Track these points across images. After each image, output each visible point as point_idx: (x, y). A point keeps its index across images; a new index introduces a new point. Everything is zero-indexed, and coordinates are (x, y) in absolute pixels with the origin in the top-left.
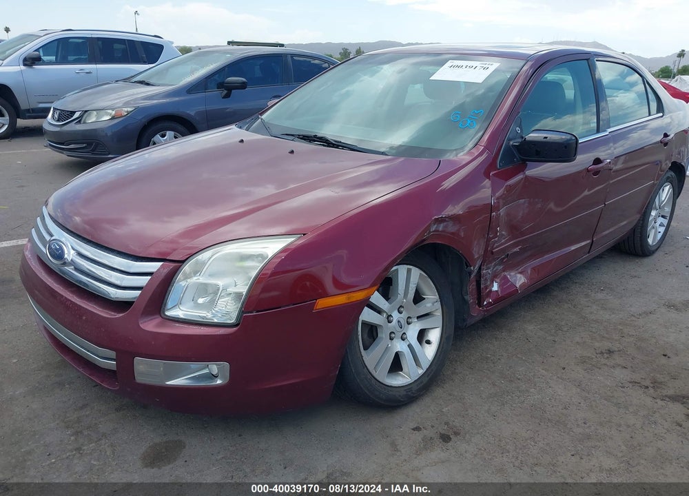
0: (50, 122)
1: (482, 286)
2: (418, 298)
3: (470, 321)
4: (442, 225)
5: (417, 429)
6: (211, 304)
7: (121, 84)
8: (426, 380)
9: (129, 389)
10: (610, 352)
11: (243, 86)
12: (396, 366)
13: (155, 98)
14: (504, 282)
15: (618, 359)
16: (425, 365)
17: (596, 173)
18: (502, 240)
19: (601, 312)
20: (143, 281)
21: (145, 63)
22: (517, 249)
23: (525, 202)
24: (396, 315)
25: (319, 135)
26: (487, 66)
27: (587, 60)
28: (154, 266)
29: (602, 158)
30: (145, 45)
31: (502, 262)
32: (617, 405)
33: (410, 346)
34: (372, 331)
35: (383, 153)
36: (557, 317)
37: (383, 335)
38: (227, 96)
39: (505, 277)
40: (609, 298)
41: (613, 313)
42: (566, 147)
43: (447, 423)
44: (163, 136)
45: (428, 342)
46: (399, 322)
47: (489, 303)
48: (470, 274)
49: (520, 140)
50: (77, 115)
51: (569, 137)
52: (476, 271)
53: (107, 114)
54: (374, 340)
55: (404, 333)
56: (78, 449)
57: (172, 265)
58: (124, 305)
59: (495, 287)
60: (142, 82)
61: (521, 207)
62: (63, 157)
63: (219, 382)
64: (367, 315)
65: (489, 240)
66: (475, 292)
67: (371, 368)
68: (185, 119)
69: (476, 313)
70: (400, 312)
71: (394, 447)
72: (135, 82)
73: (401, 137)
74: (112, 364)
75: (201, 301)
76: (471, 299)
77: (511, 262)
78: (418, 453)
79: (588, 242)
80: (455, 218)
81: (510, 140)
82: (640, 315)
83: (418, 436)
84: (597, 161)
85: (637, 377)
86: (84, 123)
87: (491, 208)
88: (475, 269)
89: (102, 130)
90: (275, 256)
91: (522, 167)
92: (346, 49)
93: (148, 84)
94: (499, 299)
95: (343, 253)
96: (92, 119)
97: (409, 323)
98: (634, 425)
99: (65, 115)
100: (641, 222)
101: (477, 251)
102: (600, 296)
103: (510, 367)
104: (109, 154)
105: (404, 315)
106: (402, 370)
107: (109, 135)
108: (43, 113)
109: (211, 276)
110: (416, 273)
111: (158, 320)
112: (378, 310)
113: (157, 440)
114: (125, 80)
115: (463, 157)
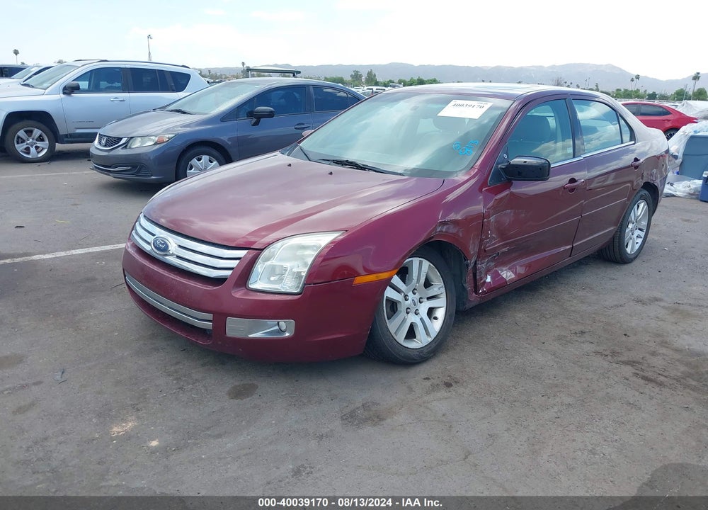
0: (96, 147)
1: (478, 277)
2: (428, 284)
3: (468, 306)
4: (445, 227)
5: (428, 379)
6: (281, 280)
7: (158, 112)
8: (433, 346)
9: (220, 343)
10: (582, 333)
11: (270, 115)
12: (411, 334)
13: (191, 125)
14: (496, 276)
15: (587, 337)
16: (433, 335)
17: (572, 190)
18: (493, 242)
19: (580, 305)
20: (234, 264)
21: (173, 91)
22: (505, 249)
23: (511, 212)
24: (410, 295)
25: (350, 160)
26: (482, 105)
27: (565, 99)
28: (241, 253)
29: (576, 179)
30: (173, 74)
31: (493, 260)
32: (582, 367)
33: (421, 319)
34: (393, 306)
35: (400, 174)
36: (543, 308)
37: (402, 308)
38: (256, 124)
39: (497, 272)
40: (588, 295)
41: (590, 306)
42: (540, 169)
43: (450, 376)
44: (199, 160)
45: (436, 318)
46: (413, 300)
47: (484, 292)
48: (467, 265)
49: (506, 164)
50: (123, 141)
51: (543, 161)
52: (472, 265)
53: (151, 140)
54: (395, 313)
55: (417, 310)
56: (181, 388)
57: (255, 252)
58: (219, 281)
59: (489, 279)
60: (178, 111)
61: (508, 216)
62: (109, 179)
63: (287, 334)
64: (389, 293)
65: (481, 241)
66: (472, 282)
67: (393, 331)
68: (218, 144)
69: (473, 298)
70: (414, 294)
71: (410, 389)
72: (172, 111)
73: (415, 161)
74: (209, 325)
75: (272, 279)
76: (469, 287)
77: (502, 260)
78: (427, 393)
79: (568, 247)
80: (455, 222)
81: (498, 164)
82: (612, 307)
83: (428, 383)
84: (573, 181)
85: (600, 349)
86: (130, 148)
87: (483, 216)
88: (471, 262)
89: (146, 154)
90: (326, 247)
91: (508, 184)
92: (357, 72)
93: (184, 113)
94: (492, 289)
95: (372, 247)
96: (137, 144)
97: (421, 302)
98: (592, 379)
99: (113, 141)
100: (619, 233)
101: (473, 249)
102: (581, 293)
103: (501, 342)
104: (152, 176)
105: (417, 296)
106: (415, 337)
107: (151, 158)
108: (90, 138)
109: (281, 260)
110: (426, 264)
111: (244, 290)
112: (398, 290)
113: (237, 384)
114: (162, 108)
115: (461, 177)
